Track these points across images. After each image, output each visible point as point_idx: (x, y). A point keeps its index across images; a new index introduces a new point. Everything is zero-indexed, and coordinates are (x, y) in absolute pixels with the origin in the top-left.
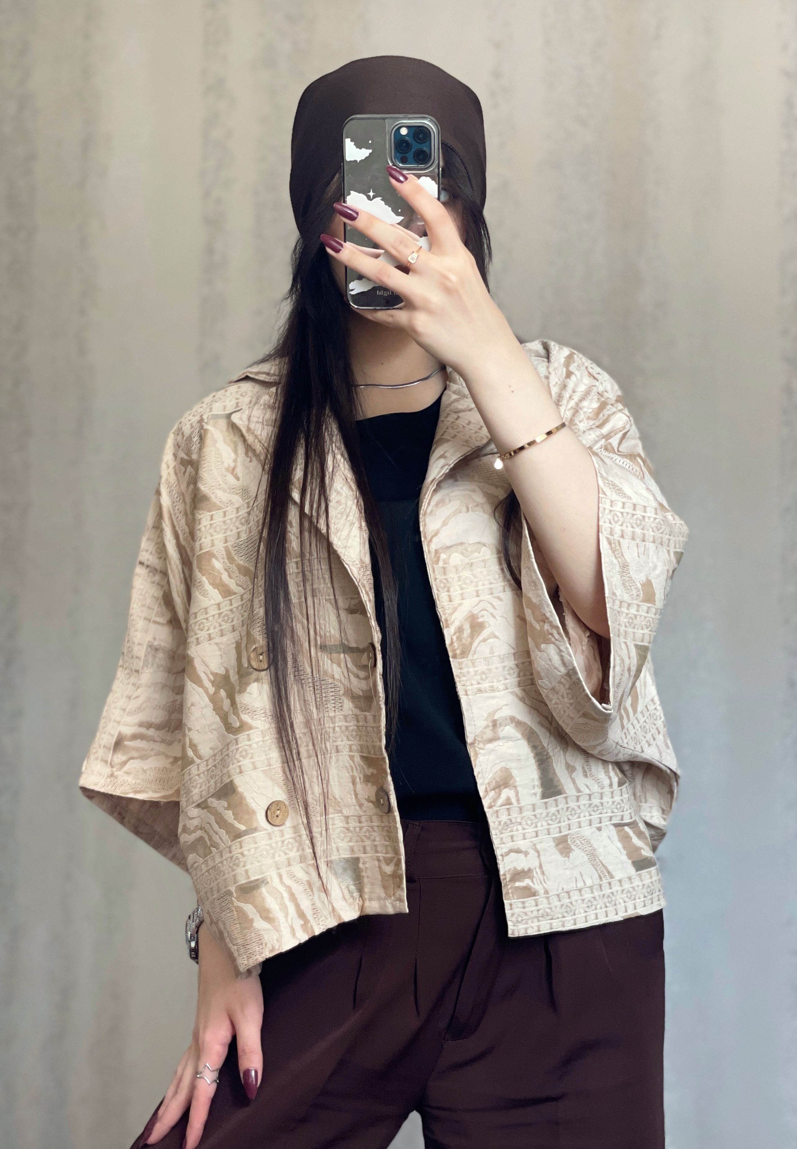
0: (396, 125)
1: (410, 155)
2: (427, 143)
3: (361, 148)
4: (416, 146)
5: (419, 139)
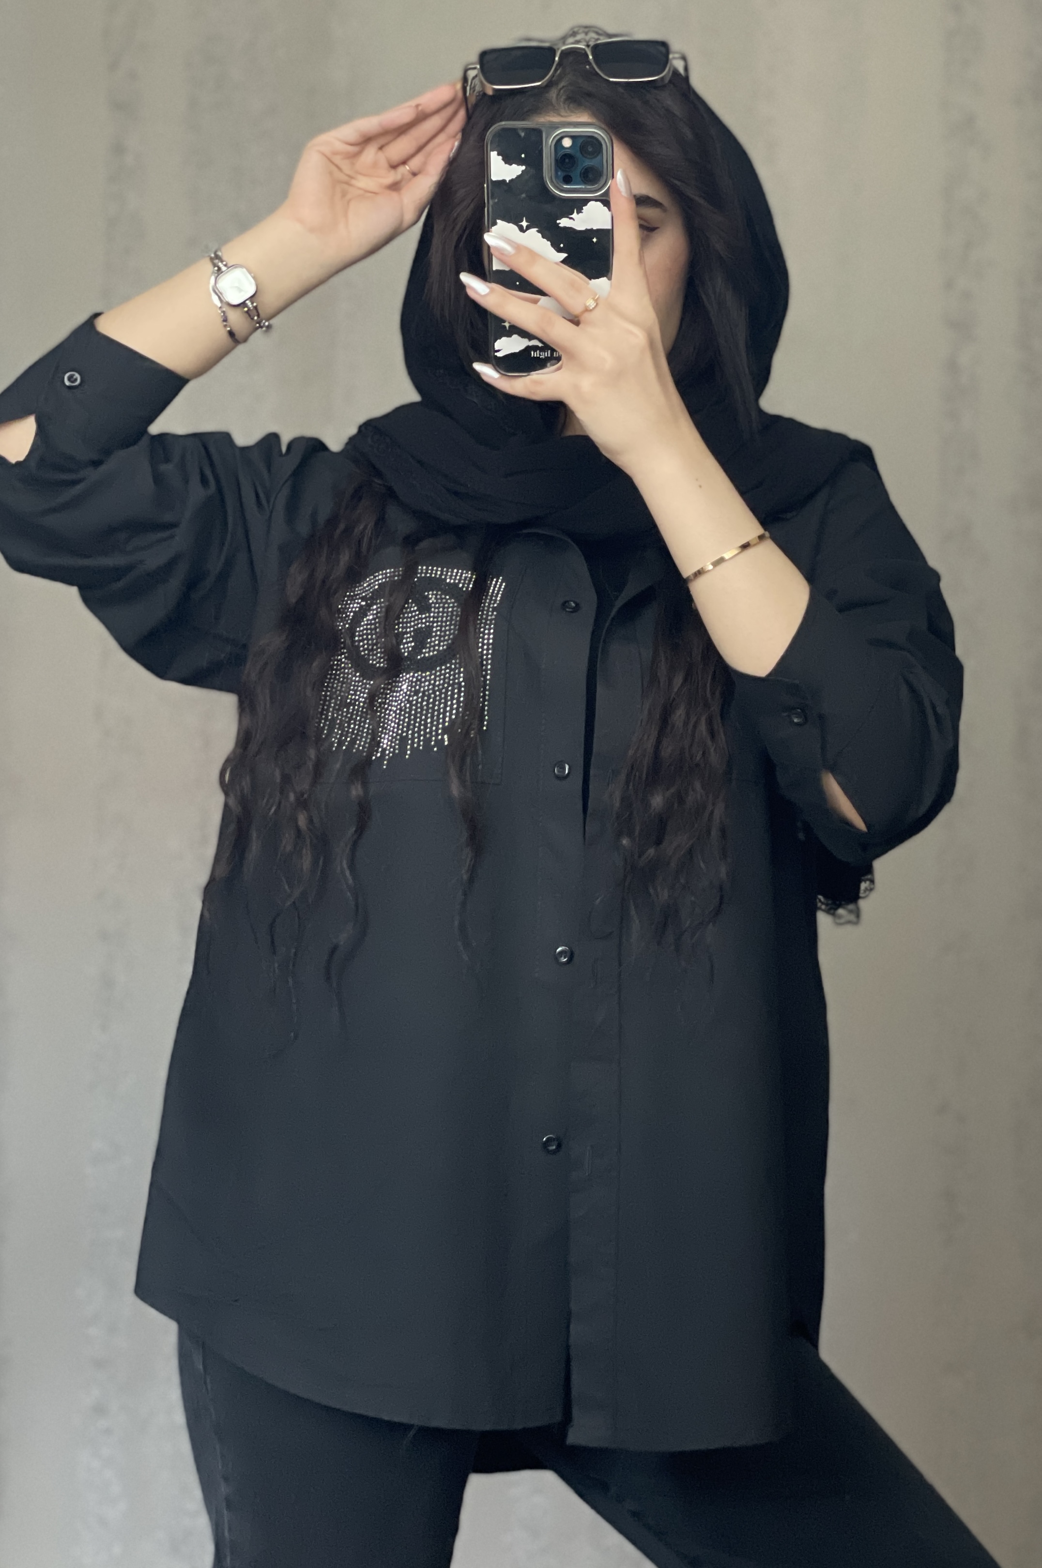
0: (557, 136)
1: (576, 173)
2: (599, 157)
3: (511, 165)
4: (582, 161)
5: (589, 152)
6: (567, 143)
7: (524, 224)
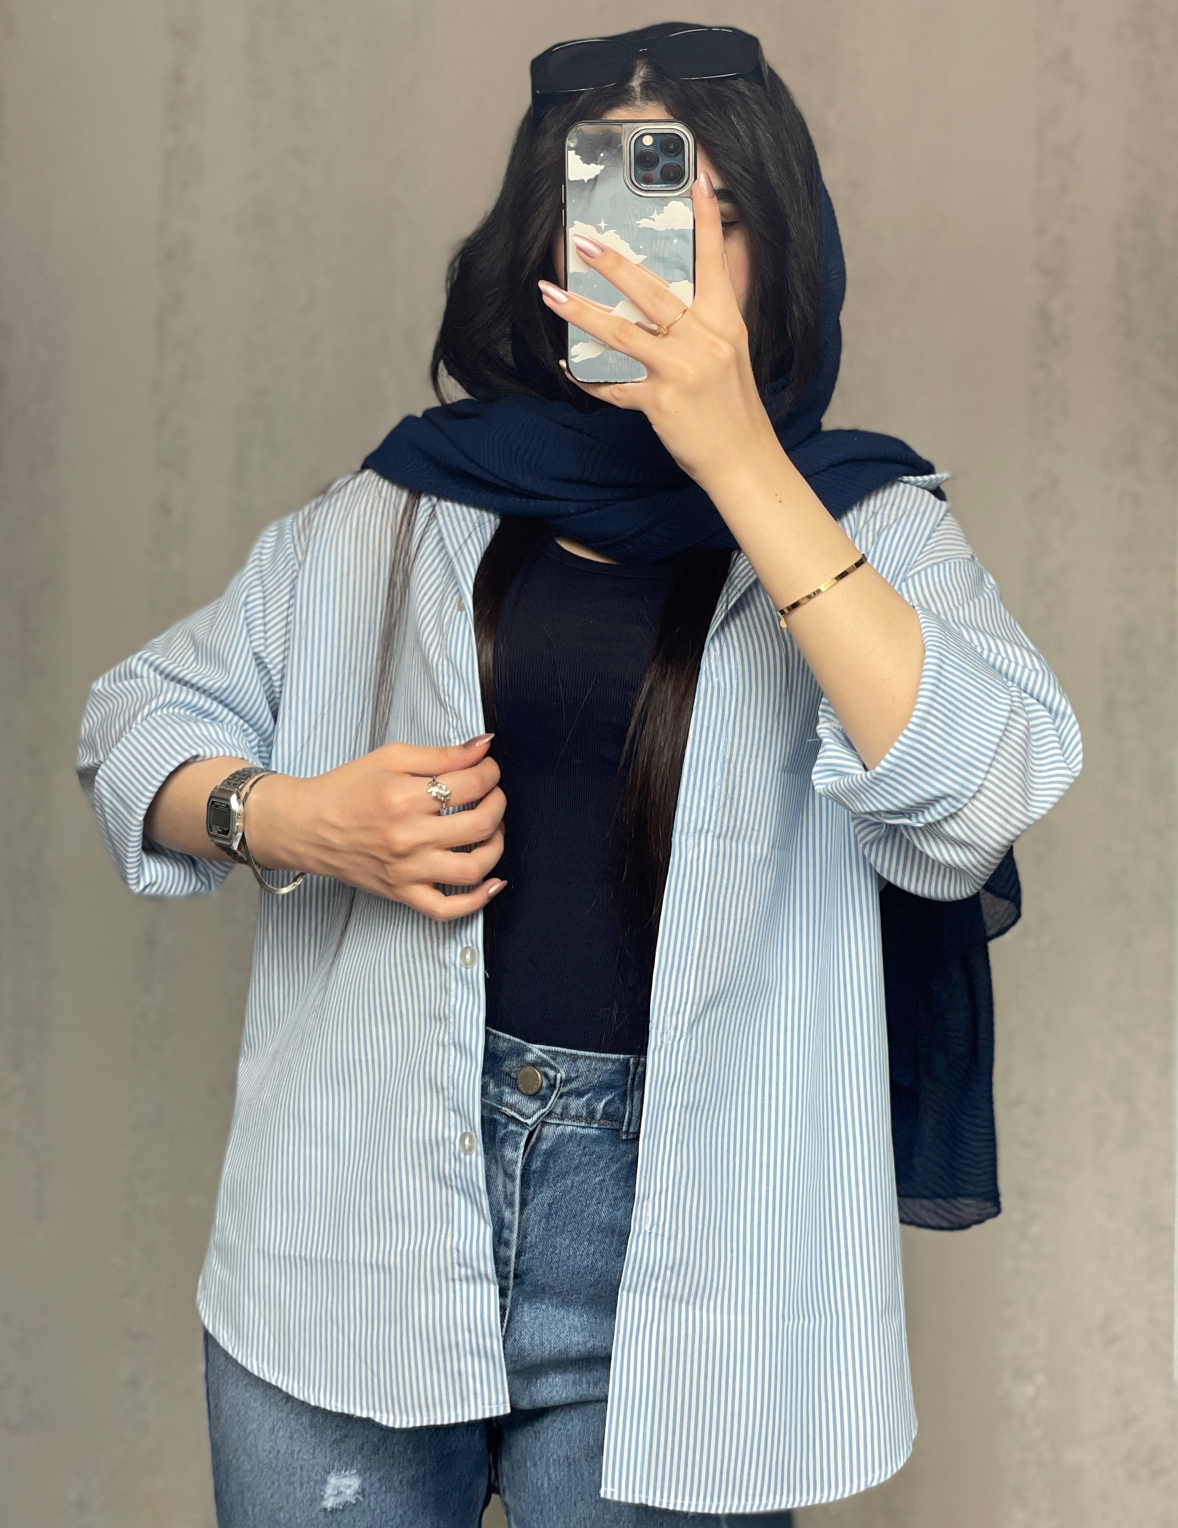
0: (637, 132)
1: (656, 173)
2: (680, 156)
3: (589, 164)
4: (664, 161)
5: (671, 152)
6: (648, 141)
7: (603, 225)
